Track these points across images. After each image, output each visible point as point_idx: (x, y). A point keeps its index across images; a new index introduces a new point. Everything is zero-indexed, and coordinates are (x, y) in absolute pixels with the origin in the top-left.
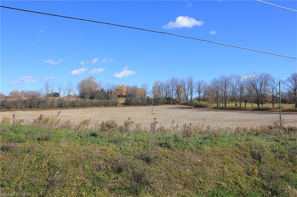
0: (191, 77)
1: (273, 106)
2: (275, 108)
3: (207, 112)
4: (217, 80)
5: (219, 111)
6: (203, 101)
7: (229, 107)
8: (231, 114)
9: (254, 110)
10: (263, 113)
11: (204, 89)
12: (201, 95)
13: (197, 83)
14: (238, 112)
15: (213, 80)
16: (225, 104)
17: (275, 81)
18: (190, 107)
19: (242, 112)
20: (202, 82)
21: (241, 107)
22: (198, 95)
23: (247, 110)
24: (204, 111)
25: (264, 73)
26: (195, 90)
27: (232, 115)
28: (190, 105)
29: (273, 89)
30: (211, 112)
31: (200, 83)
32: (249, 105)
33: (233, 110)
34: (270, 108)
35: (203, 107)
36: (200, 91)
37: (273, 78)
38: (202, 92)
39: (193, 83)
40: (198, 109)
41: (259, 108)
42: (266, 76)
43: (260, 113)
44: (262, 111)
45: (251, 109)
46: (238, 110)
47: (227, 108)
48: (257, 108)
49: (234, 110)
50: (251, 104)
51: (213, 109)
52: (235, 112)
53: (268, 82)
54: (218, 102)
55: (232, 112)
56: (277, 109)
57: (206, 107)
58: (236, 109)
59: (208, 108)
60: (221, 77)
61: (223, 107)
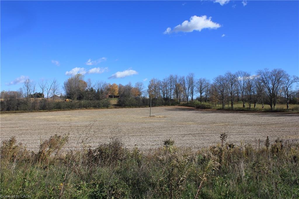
0: (191, 75)
1: (288, 107)
2: (290, 109)
3: (213, 114)
4: (222, 78)
5: (227, 113)
6: (205, 101)
7: (236, 108)
8: (243, 116)
9: (266, 112)
10: (279, 115)
11: (206, 88)
12: (202, 95)
13: (198, 81)
14: (249, 114)
15: (218, 78)
16: (232, 105)
17: (289, 78)
18: (191, 109)
19: (253, 114)
20: (204, 80)
21: (250, 108)
22: (200, 94)
23: (257, 111)
24: (209, 113)
25: (277, 69)
26: (196, 89)
27: (245, 117)
28: (192, 107)
29: (287, 87)
30: (218, 114)
31: (202, 81)
32: (259, 106)
33: (241, 112)
34: (285, 109)
35: (206, 109)
36: (201, 91)
37: (287, 75)
38: (204, 92)
39: (194, 81)
40: (202, 110)
41: (271, 109)
42: (279, 73)
43: (275, 115)
44: (276, 113)
45: (263, 110)
46: (247, 111)
47: (234, 109)
48: (270, 109)
49: (243, 112)
50: (262, 105)
51: (218, 111)
52: (245, 114)
53: (281, 79)
54: (224, 103)
55: (242, 114)
56: (293, 110)
57: (210, 108)
58: (245, 111)
59: (212, 109)
60: (227, 74)
61: (230, 108)
